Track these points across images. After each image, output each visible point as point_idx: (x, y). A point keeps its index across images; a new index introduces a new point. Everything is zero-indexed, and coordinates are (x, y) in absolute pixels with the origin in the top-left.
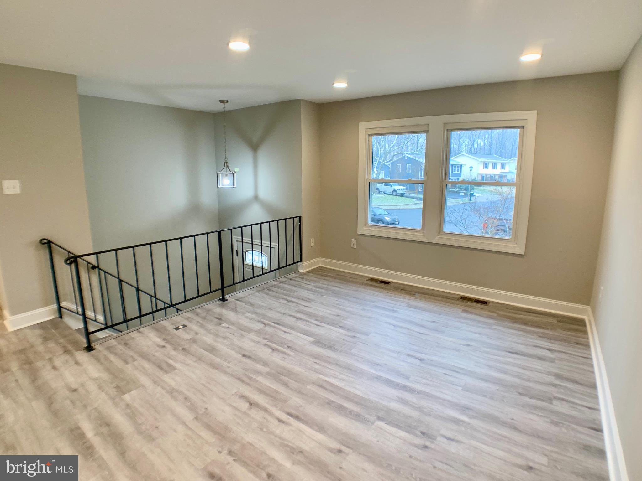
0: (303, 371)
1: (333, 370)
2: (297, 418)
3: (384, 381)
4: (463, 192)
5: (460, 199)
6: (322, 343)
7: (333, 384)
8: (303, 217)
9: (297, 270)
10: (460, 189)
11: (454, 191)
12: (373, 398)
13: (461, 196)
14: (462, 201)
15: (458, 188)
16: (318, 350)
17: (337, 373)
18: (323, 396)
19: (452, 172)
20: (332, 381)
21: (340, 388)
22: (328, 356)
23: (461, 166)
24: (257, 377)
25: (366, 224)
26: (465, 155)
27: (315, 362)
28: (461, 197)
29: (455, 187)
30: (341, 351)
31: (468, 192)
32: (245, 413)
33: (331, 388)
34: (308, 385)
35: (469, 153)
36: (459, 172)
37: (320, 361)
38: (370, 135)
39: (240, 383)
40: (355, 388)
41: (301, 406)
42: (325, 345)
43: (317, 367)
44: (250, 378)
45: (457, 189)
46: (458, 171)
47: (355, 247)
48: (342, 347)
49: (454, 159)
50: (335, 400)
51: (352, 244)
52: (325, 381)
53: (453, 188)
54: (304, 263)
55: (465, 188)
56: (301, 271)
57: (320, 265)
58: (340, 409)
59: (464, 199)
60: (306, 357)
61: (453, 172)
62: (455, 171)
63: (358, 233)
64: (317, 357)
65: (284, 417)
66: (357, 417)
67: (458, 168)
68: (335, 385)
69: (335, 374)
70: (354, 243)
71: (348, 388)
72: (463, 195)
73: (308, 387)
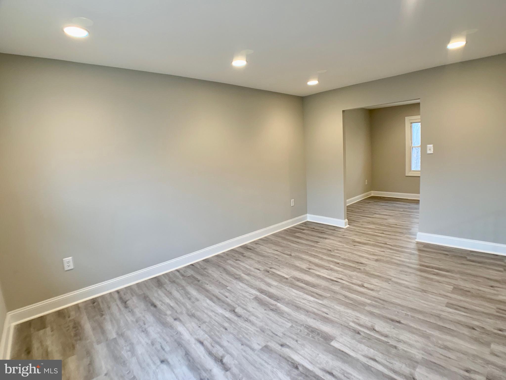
0: (336, 307)
1: (311, 307)
2: (332, 280)
3: (274, 297)
6: (322, 337)
7: (311, 296)
12: (286, 288)
16: (326, 328)
17: (308, 304)
18: (318, 290)
20: (312, 299)
21: (307, 294)
22: (315, 321)
24: (371, 302)
27: (327, 314)
30: (302, 325)
32: (364, 282)
33: (313, 294)
34: (330, 296)
37: (323, 315)
39: (380, 298)
40: (296, 294)
41: (331, 285)
42: (318, 334)
43: (325, 310)
44: (376, 301)
48: (301, 331)
50: (311, 288)
52: (317, 299)
58: (307, 283)
60: (337, 320)
64: (326, 320)
65: (339, 280)
66: (298, 280)
68: (310, 296)
69: (310, 303)
71: (301, 294)
73: (329, 295)
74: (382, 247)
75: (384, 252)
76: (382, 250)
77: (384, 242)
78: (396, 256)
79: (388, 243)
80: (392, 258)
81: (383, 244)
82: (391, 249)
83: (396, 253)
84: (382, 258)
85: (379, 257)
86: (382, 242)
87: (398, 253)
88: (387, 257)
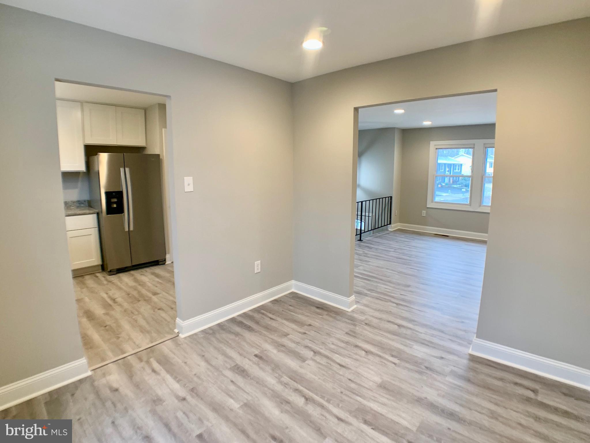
4: (464, 188)
5: (462, 195)
8: (393, 197)
9: (387, 230)
10: (460, 186)
11: (455, 187)
13: (463, 191)
14: (463, 196)
15: (459, 184)
19: (453, 171)
23: (461, 165)
25: (432, 202)
26: (465, 156)
28: (463, 193)
29: (456, 184)
31: (468, 188)
35: (467, 154)
36: (460, 171)
38: (436, 149)
45: (458, 186)
46: (458, 170)
47: (425, 215)
49: (454, 159)
51: (423, 213)
53: (454, 185)
54: (392, 225)
55: (465, 185)
56: (389, 230)
57: (399, 228)
59: (465, 194)
61: (455, 171)
62: (456, 170)
63: (427, 207)
67: (458, 167)
70: (424, 213)
72: (464, 191)
74: (403, 300)
75: (401, 294)
76: (403, 297)
77: (400, 307)
78: (389, 289)
79: (395, 305)
80: (394, 287)
81: (402, 305)
82: (393, 297)
83: (388, 292)
84: (403, 288)
85: (406, 289)
86: (402, 307)
87: (385, 292)
88: (398, 289)
